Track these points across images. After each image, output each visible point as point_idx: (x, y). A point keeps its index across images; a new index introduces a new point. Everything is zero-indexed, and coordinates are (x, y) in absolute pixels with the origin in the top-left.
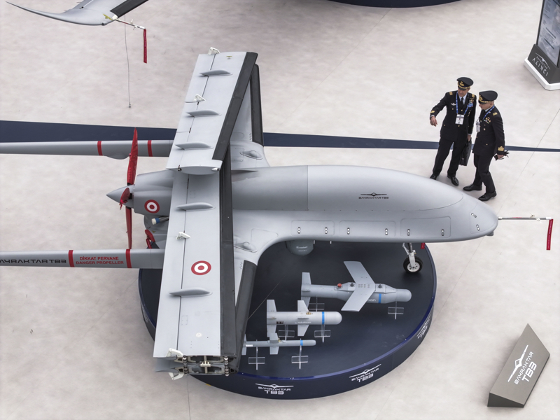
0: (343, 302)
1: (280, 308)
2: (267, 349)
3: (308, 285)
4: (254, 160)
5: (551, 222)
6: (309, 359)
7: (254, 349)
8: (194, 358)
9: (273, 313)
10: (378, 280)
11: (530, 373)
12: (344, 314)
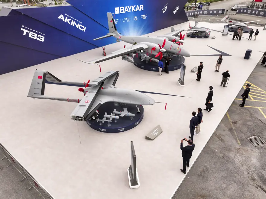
0: (120, 115)
1: (108, 114)
2: (102, 121)
3: (115, 111)
4: (111, 88)
5: (166, 104)
6: (111, 125)
7: (99, 121)
8: (78, 117)
9: (106, 115)
10: (129, 111)
11: (157, 134)
12: (120, 117)
